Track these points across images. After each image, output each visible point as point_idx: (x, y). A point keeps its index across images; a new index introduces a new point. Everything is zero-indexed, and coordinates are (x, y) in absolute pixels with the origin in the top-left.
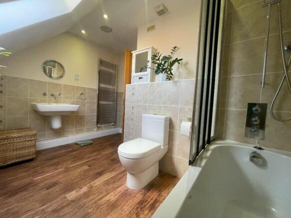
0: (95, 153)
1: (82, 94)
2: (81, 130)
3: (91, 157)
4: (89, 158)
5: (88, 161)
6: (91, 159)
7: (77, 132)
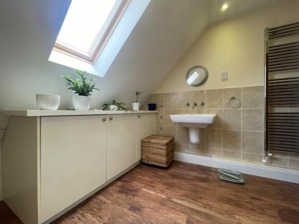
0: (226, 207)
1: (233, 98)
2: (233, 153)
3: (211, 208)
4: (205, 206)
5: (198, 212)
6: (207, 211)
7: (228, 155)
